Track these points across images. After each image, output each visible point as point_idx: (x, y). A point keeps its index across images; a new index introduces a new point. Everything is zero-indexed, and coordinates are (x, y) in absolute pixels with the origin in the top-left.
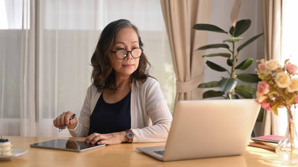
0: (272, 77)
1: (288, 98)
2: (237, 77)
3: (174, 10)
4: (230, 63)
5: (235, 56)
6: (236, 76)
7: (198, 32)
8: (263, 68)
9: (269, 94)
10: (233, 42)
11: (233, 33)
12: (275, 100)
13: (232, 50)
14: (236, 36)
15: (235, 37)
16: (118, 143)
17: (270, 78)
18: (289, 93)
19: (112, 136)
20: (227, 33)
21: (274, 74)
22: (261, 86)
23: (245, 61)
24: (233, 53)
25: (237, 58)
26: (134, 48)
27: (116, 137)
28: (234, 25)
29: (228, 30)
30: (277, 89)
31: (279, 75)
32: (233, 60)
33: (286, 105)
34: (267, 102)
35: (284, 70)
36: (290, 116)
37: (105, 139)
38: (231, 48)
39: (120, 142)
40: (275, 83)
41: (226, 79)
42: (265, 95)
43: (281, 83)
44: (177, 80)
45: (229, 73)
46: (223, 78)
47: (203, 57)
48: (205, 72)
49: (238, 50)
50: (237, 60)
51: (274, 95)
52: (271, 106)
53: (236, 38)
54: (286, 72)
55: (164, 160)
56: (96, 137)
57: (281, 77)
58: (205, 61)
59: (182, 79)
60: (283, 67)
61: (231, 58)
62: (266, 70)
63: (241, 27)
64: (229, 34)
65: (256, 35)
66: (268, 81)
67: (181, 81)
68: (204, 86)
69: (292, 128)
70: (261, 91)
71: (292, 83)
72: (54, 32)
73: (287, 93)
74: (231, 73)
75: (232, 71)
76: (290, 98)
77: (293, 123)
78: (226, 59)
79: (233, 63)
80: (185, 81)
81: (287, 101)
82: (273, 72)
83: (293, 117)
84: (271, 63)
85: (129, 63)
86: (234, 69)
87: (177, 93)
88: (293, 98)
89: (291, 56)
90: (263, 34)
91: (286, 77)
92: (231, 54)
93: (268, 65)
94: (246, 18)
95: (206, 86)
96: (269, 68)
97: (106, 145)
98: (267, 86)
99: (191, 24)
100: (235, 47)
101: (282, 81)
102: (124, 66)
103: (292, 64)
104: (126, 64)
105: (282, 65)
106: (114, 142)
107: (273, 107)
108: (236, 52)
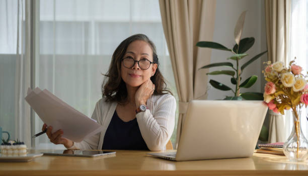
0: (278, 78)
1: (293, 98)
2: (241, 95)
3: (176, 29)
4: (234, 81)
5: (238, 74)
7: (201, 50)
8: (270, 70)
9: (276, 94)
10: (237, 59)
11: (237, 51)
12: (281, 101)
13: (236, 68)
15: (239, 53)
17: (276, 78)
18: (295, 93)
20: (230, 50)
21: (280, 75)
22: (268, 86)
23: (249, 79)
24: (237, 71)
25: (241, 76)
28: (237, 41)
29: (231, 48)
30: (283, 89)
31: (284, 75)
32: (237, 79)
33: (291, 106)
34: (274, 103)
35: (289, 70)
36: (296, 115)
38: (235, 66)
40: (281, 83)
42: (271, 95)
43: (287, 83)
44: (179, 101)
45: (233, 91)
47: (207, 74)
48: (208, 92)
49: (242, 68)
50: (241, 78)
51: (281, 96)
52: (277, 107)
53: (241, 55)
54: (291, 73)
55: (177, 160)
57: (286, 77)
58: (209, 80)
59: (185, 99)
60: (288, 68)
61: (235, 76)
62: (272, 72)
63: (245, 44)
64: (232, 51)
65: (259, 52)
66: (274, 82)
67: (184, 102)
69: (297, 127)
70: (268, 91)
71: (297, 82)
72: (50, 57)
73: (292, 93)
74: (235, 91)
75: (237, 90)
76: (295, 98)
77: (298, 123)
78: (230, 77)
79: (238, 81)
80: (188, 101)
81: (292, 101)
82: (279, 73)
83: (299, 117)
84: (277, 64)
86: (238, 88)
87: (180, 114)
88: (298, 97)
89: (295, 58)
90: (267, 51)
91: (291, 77)
92: (235, 72)
93: (273, 67)
94: (249, 36)
96: (275, 69)
98: (274, 86)
99: (194, 42)
100: (239, 65)
101: (287, 80)
103: (297, 65)
105: (287, 66)
107: (280, 108)
108: (240, 70)
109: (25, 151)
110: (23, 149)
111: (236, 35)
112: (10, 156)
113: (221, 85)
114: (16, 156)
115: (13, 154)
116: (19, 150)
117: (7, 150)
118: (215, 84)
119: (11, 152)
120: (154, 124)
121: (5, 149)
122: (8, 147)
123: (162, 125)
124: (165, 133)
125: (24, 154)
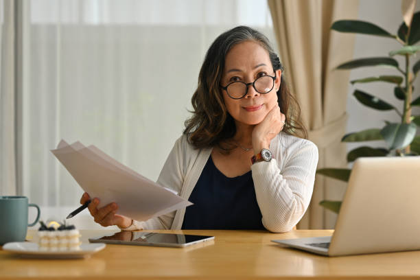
2: (414, 121)
4: (400, 94)
5: (409, 80)
6: (411, 119)
10: (407, 55)
11: (407, 37)
13: (404, 70)
14: (411, 43)
15: (409, 44)
20: (393, 36)
24: (406, 75)
25: (414, 84)
28: (408, 20)
29: (394, 30)
32: (406, 89)
38: (402, 65)
41: (395, 125)
45: (398, 112)
46: (387, 123)
47: (353, 83)
49: (416, 69)
50: (413, 88)
53: (411, 48)
58: (353, 91)
59: (307, 125)
61: (403, 85)
64: (398, 39)
68: (353, 138)
74: (402, 113)
75: (405, 110)
78: (393, 86)
79: (407, 93)
80: (311, 129)
85: (252, 105)
86: (408, 106)
92: (403, 77)
95: (357, 137)
108: (411, 75)
109: (77, 240)
110: (74, 237)
111: (405, 9)
112: (54, 250)
113: (376, 100)
114: (63, 249)
115: (59, 245)
116: (68, 237)
117: (49, 238)
118: (364, 98)
119: (55, 242)
120: (285, 186)
121: (46, 237)
122: (52, 234)
123: (296, 192)
124: (301, 205)
125: (75, 245)
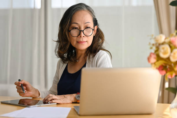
16: (68, 103)
19: (64, 97)
26: (87, 28)
27: (66, 98)
37: (57, 99)
39: (70, 102)
56: (50, 97)
85: (81, 40)
97: (57, 104)
102: (78, 42)
104: (79, 41)
106: (65, 102)
